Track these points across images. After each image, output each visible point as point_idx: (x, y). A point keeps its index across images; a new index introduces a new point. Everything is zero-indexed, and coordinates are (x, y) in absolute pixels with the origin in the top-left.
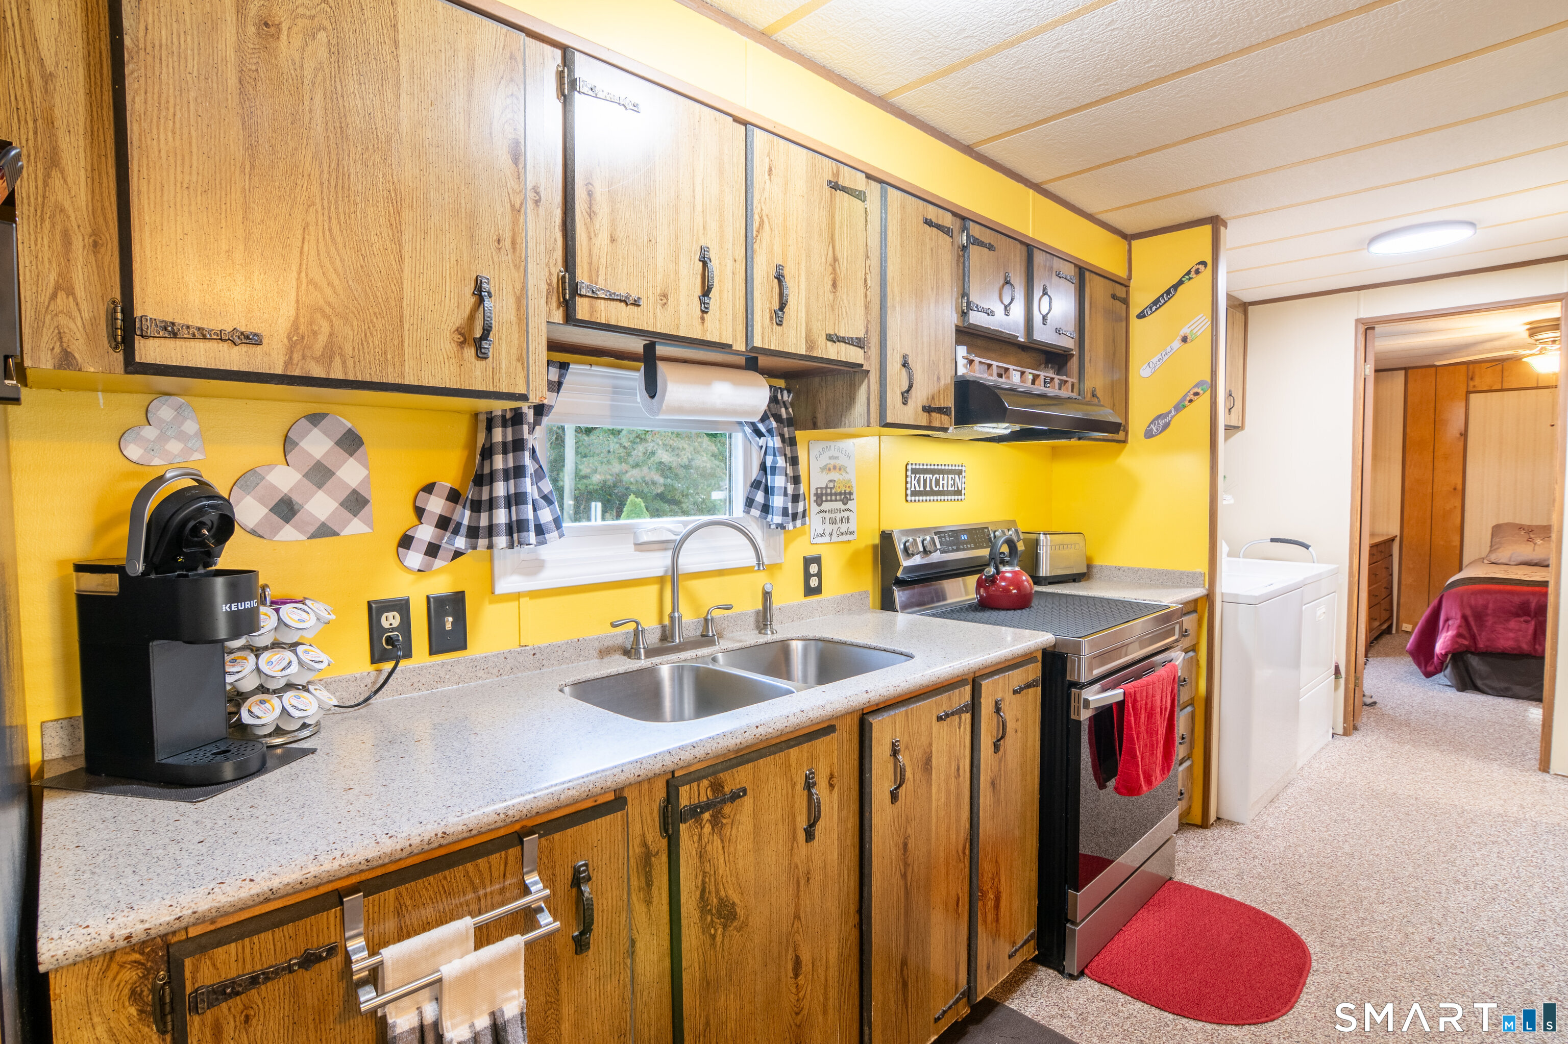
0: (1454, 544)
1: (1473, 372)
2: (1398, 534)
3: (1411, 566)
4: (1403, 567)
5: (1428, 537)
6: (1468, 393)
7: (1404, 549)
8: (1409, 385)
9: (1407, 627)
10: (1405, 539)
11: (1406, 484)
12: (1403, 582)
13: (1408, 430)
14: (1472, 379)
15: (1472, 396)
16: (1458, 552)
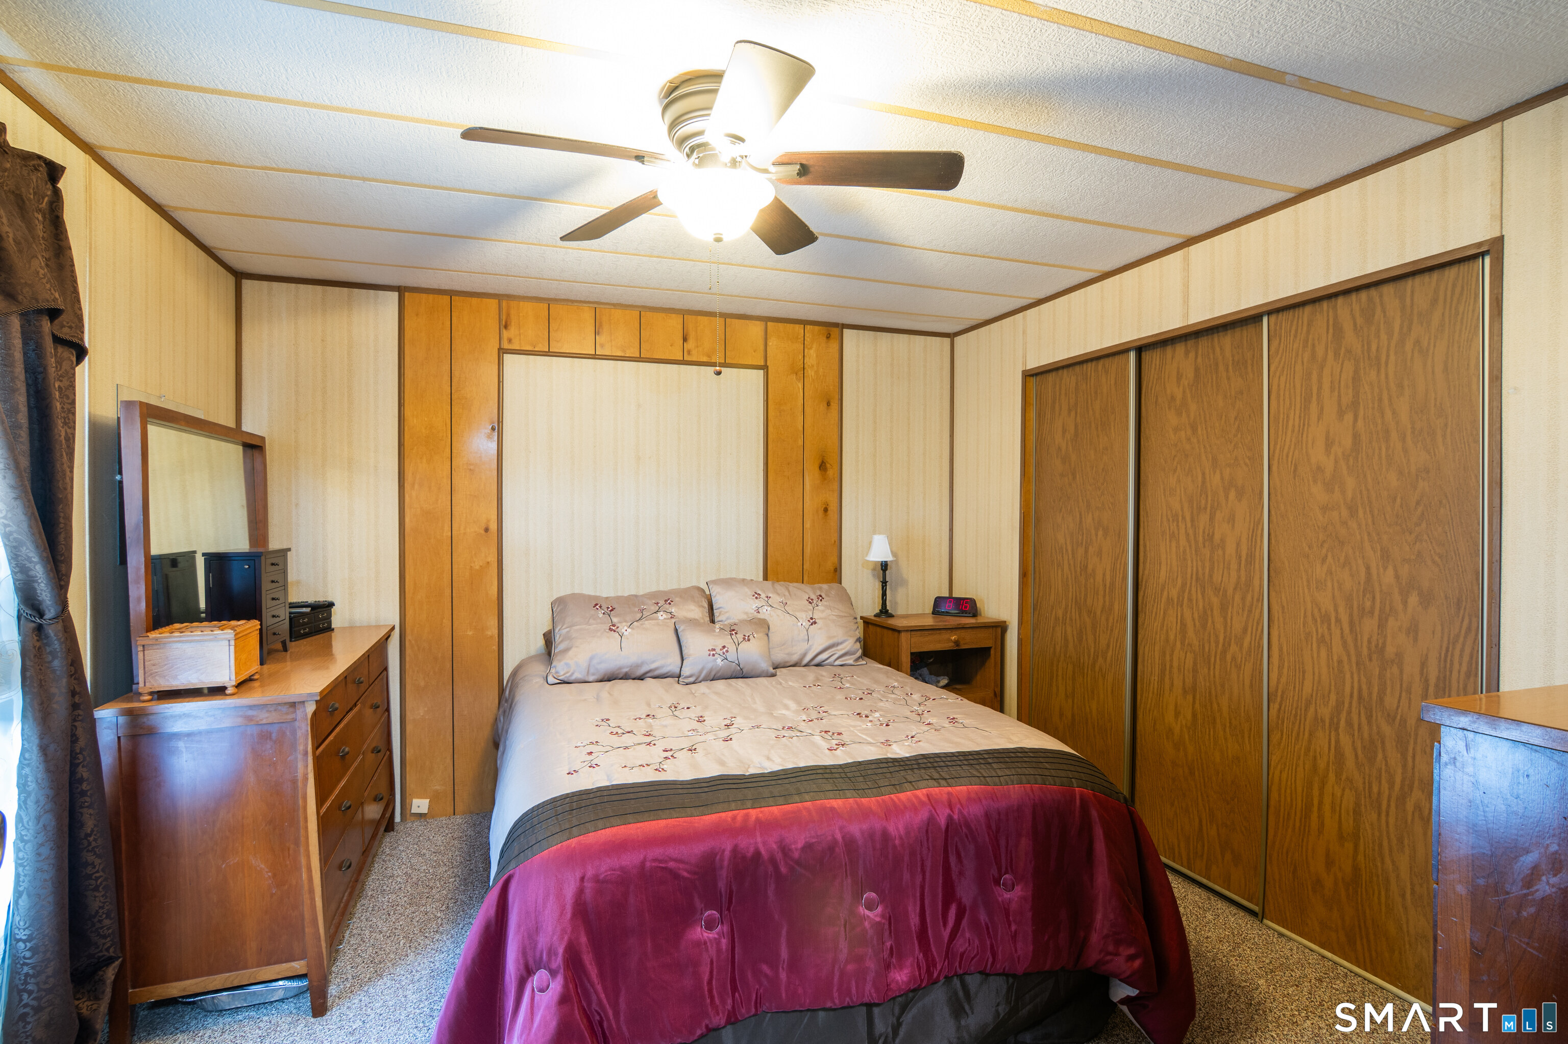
0: (489, 633)
1: (508, 315)
2: (397, 622)
3: (422, 684)
4: (408, 687)
5: (447, 622)
6: (502, 351)
7: (408, 651)
8: (407, 323)
9: (420, 805)
10: (408, 631)
11: (407, 520)
12: (409, 716)
13: (408, 412)
14: (506, 327)
15: (507, 358)
16: (495, 648)
